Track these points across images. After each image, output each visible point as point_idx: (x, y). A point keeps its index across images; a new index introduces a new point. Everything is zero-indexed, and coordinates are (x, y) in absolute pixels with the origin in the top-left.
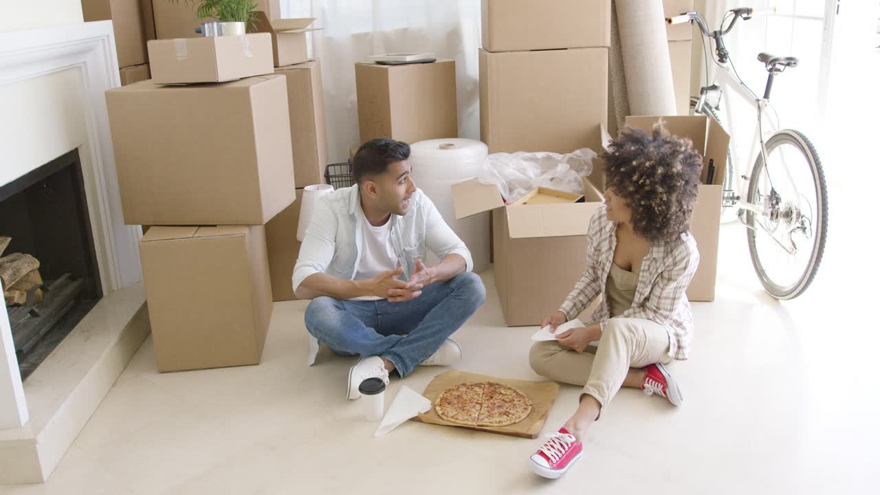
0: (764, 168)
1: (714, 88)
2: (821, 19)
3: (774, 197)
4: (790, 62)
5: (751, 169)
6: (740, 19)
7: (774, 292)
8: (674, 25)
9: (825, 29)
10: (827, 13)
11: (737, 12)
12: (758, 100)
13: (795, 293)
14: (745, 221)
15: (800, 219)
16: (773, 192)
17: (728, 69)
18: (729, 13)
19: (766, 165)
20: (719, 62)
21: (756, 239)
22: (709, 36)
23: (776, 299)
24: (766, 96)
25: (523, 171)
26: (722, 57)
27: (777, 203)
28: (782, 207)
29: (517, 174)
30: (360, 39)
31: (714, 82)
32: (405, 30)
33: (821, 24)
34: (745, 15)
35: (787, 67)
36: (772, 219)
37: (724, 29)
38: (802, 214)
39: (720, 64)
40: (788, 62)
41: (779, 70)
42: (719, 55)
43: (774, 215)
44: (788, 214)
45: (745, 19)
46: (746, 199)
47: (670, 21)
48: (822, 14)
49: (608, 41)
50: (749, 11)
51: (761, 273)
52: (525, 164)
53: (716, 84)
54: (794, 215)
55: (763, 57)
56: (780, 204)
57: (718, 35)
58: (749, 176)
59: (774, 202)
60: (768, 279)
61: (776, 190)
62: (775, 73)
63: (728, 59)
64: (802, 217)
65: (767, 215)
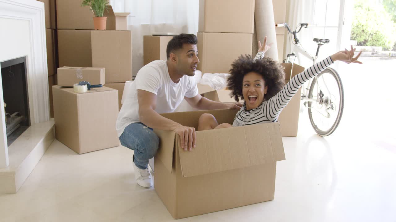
0: (316, 83)
1: (293, 54)
2: (337, 27)
3: (321, 94)
4: (327, 41)
5: (310, 85)
6: (303, 27)
7: (321, 134)
8: (279, 27)
9: (339, 30)
10: (339, 24)
11: (302, 25)
12: (313, 57)
13: (330, 133)
14: (307, 106)
15: (331, 104)
16: (321, 92)
17: (299, 47)
18: (299, 25)
19: (317, 82)
20: (295, 44)
21: (312, 114)
22: (291, 33)
23: (322, 136)
24: (317, 55)
25: (219, 81)
26: (297, 41)
27: (323, 96)
28: (324, 98)
29: (217, 81)
30: (144, 27)
31: (293, 51)
32: (164, 24)
33: (337, 29)
34: (305, 26)
35: (325, 44)
36: (320, 103)
37: (297, 31)
38: (332, 101)
39: (296, 44)
40: (326, 41)
41: (322, 44)
42: (295, 41)
43: (321, 102)
44: (327, 101)
45: (305, 27)
46: (308, 97)
47: (277, 25)
48: (337, 25)
49: (253, 31)
50: (307, 25)
51: (315, 127)
52: (220, 78)
53: (294, 53)
54: (329, 102)
55: (315, 40)
56: (323, 97)
57: (295, 33)
58: (309, 88)
59: (322, 95)
60: (318, 129)
61: (322, 91)
62: (320, 45)
63: (299, 43)
64: (332, 103)
65: (318, 101)
